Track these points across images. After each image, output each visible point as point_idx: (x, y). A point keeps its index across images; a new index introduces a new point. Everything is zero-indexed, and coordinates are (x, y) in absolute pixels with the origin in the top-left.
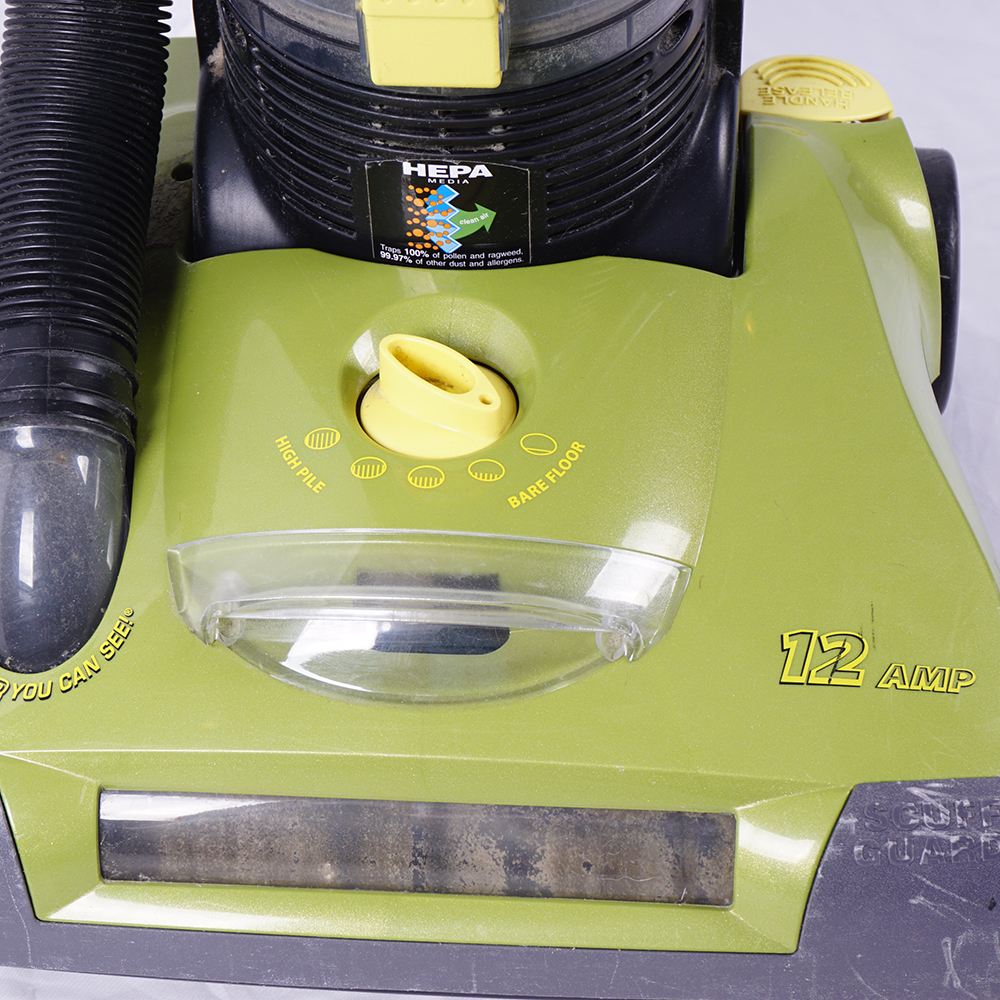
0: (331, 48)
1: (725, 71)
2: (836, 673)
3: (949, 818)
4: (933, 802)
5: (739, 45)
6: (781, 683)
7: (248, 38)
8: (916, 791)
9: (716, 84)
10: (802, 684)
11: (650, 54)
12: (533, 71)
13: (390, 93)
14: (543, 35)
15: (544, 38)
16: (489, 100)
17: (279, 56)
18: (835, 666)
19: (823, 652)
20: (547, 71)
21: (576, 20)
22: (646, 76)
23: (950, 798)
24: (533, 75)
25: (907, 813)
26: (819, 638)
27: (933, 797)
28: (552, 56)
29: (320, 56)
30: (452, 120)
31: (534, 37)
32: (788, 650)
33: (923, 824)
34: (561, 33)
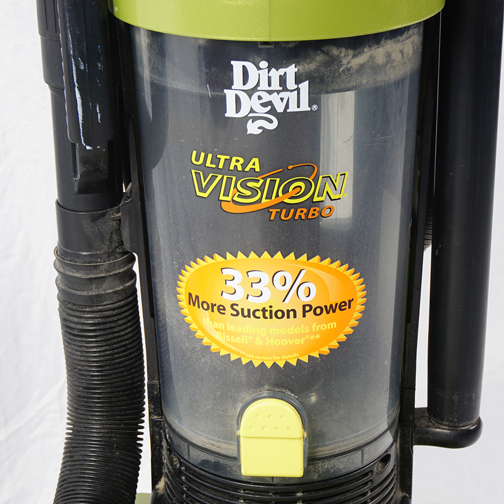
0: (222, 461)
1: (404, 494)
5: (411, 481)
7: (180, 462)
9: (401, 499)
11: (372, 471)
12: (318, 472)
13: (249, 483)
14: (323, 453)
15: (323, 455)
16: (296, 487)
17: (196, 469)
20: (324, 473)
21: (339, 447)
22: (369, 483)
24: (318, 474)
28: (327, 465)
29: (217, 465)
30: (278, 497)
31: (319, 454)
34: (331, 453)
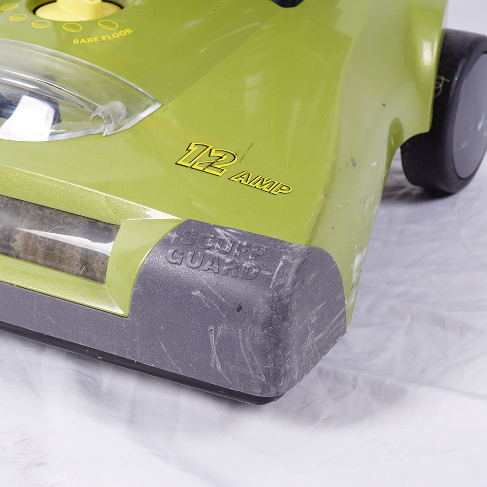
2: (210, 167)
3: (230, 249)
4: (226, 239)
6: (176, 164)
8: (219, 231)
10: (188, 167)
18: (211, 164)
19: (209, 156)
23: (236, 239)
25: (208, 240)
26: (211, 150)
27: (227, 236)
32: (190, 150)
33: (214, 248)
